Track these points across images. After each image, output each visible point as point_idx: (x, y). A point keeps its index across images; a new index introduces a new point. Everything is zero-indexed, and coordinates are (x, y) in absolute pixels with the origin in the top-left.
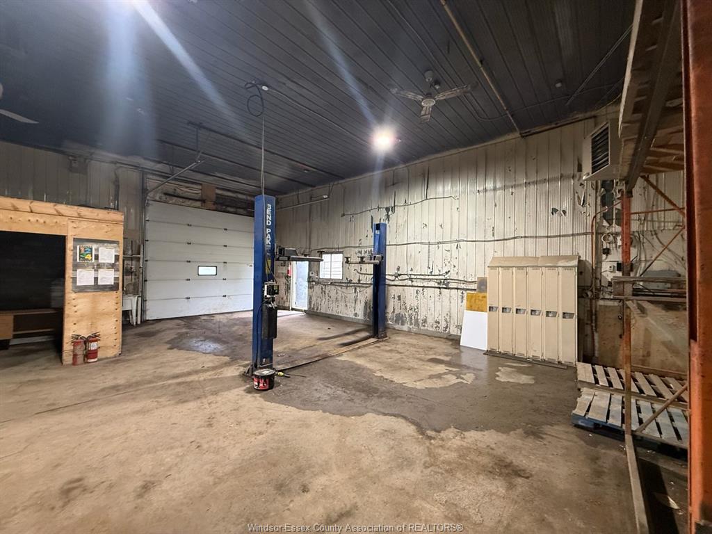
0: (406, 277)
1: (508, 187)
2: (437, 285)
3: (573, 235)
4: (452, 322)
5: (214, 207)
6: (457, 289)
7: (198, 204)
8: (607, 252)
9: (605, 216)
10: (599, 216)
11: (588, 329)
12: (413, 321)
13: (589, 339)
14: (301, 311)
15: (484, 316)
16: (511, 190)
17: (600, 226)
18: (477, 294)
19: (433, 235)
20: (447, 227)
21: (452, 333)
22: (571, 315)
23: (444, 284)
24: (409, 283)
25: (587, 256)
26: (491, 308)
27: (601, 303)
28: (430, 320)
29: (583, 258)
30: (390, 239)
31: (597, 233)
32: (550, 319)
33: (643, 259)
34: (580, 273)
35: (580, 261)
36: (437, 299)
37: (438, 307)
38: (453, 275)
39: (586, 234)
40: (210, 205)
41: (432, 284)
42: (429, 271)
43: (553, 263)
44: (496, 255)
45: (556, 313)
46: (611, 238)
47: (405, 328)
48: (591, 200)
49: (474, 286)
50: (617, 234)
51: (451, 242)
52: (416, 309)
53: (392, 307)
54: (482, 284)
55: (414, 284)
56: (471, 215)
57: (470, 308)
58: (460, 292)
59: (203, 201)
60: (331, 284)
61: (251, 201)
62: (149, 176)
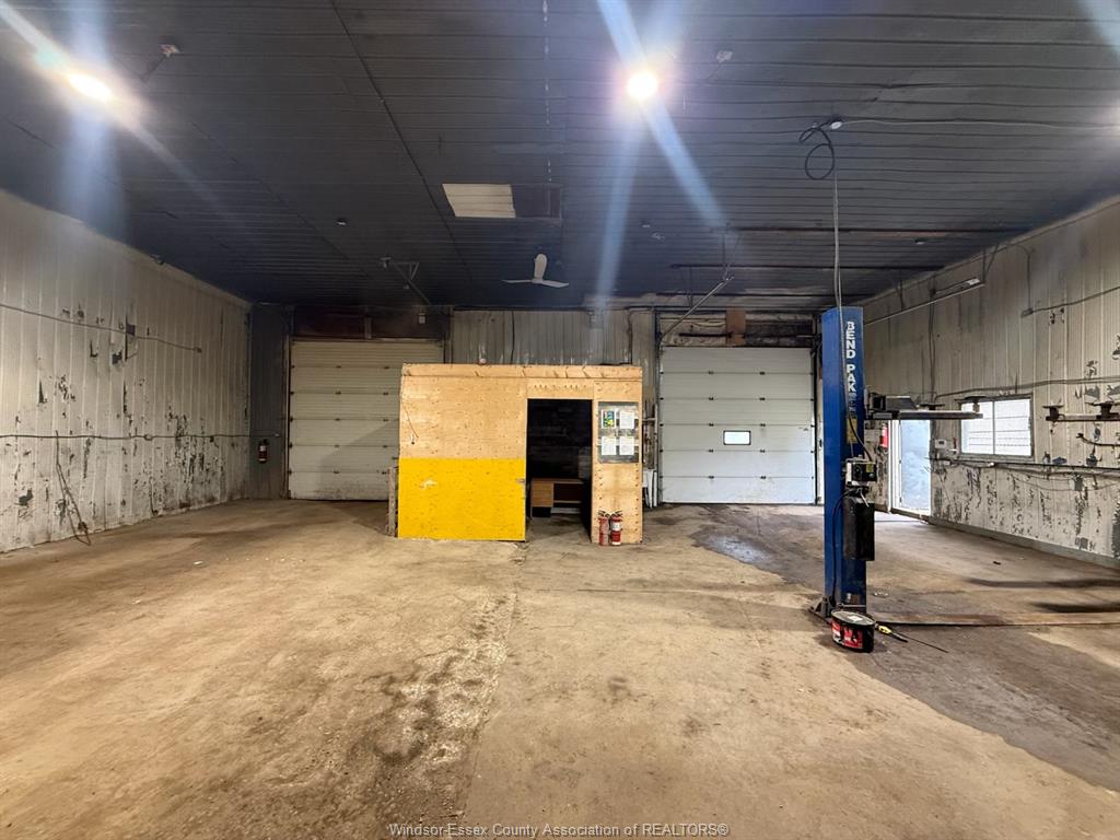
5: (743, 342)
7: (722, 341)
14: (917, 516)
40: (738, 339)
59: (728, 335)
60: (996, 465)
61: (804, 322)
62: (663, 315)
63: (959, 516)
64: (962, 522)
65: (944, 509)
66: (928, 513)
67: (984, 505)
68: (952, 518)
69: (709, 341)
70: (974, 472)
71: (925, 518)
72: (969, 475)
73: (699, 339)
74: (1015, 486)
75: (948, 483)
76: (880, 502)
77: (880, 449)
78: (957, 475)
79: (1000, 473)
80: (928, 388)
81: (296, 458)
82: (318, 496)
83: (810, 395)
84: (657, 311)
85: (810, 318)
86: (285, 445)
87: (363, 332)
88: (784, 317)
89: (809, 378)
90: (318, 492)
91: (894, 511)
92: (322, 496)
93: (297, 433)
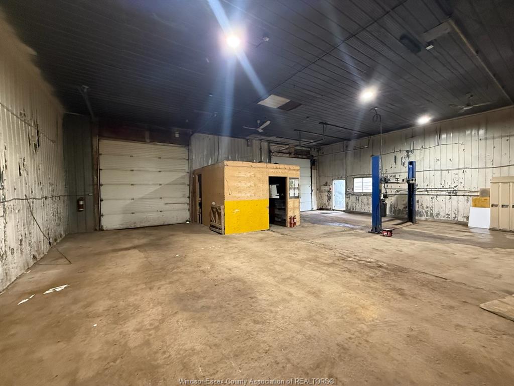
0: (424, 190)
1: (505, 136)
2: (447, 194)
4: (460, 214)
5: (294, 156)
6: (464, 195)
7: (288, 155)
12: (429, 215)
14: (340, 211)
15: (488, 211)
16: (507, 138)
18: (482, 198)
19: (444, 164)
20: (456, 160)
21: (459, 220)
23: (454, 193)
24: (426, 193)
26: (492, 205)
28: (442, 214)
30: (417, 169)
36: (448, 201)
37: (449, 206)
38: (460, 187)
40: (292, 155)
41: (444, 193)
42: (441, 186)
44: (494, 176)
47: (423, 218)
49: (479, 194)
51: (459, 169)
52: (432, 208)
53: (417, 208)
54: (485, 193)
55: (429, 193)
56: (475, 153)
57: (475, 206)
58: (466, 197)
59: (290, 153)
60: (364, 195)
61: (308, 151)
62: (271, 144)
63: (353, 209)
64: (354, 210)
65: (349, 208)
66: (344, 209)
67: (360, 206)
68: (351, 210)
69: (285, 155)
70: (358, 197)
71: (344, 211)
72: (356, 198)
73: (282, 154)
74: (368, 200)
75: (350, 200)
76: (329, 207)
77: (329, 192)
78: (353, 198)
79: (365, 197)
80: (344, 174)
81: (105, 207)
82: (122, 227)
83: (310, 175)
84: (269, 142)
85: (309, 149)
86: (97, 200)
87: (144, 138)
88: (304, 149)
89: (310, 169)
91: (333, 210)
92: (125, 227)
93: (105, 193)
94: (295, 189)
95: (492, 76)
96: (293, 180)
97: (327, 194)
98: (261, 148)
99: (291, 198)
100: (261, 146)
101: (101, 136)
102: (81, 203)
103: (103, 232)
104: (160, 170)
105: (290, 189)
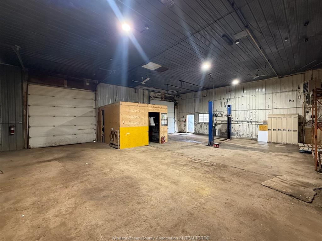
0: (235, 121)
1: (274, 93)
2: (247, 123)
3: (297, 108)
4: (253, 134)
5: (164, 100)
6: (255, 124)
7: (161, 99)
8: (308, 112)
9: (307, 102)
10: (305, 102)
11: (302, 135)
12: (238, 135)
13: (302, 137)
15: (267, 132)
16: (275, 94)
17: (305, 105)
18: (263, 126)
19: (246, 107)
20: (251, 105)
21: (253, 138)
22: (296, 131)
23: (250, 123)
24: (237, 123)
25: (301, 114)
26: (269, 129)
27: (306, 127)
28: (245, 134)
29: (300, 114)
30: (232, 109)
31: (304, 107)
32: (290, 132)
33: (319, 114)
34: (299, 119)
35: (299, 115)
36: (247, 127)
37: (248, 130)
38: (253, 120)
39: (301, 107)
40: (163, 99)
42: (244, 119)
43: (290, 116)
44: (270, 114)
45: (291, 130)
46: (309, 108)
47: (235, 137)
48: (302, 97)
49: (262, 123)
50: (311, 107)
51: (253, 110)
52: (240, 131)
53: (232, 131)
54: (265, 123)
55: (238, 123)
56: (260, 102)
57: (261, 130)
58: (256, 125)
59: (162, 98)
64: (199, 133)
65: (196, 131)
66: (193, 132)
67: (202, 130)
68: (197, 132)
69: (159, 99)
70: (201, 125)
71: (193, 133)
73: (157, 98)
74: (207, 127)
76: (185, 131)
77: (185, 122)
78: (198, 126)
79: (205, 125)
80: (194, 111)
81: (32, 132)
82: (45, 146)
83: (174, 112)
84: (149, 91)
85: (173, 96)
86: (26, 127)
87: (64, 84)
88: (170, 96)
89: (174, 108)
90: (45, 144)
91: (187, 133)
92: (48, 145)
93: (32, 122)
94: (164, 120)
95: (268, 61)
96: (164, 115)
97: (183, 123)
98: (144, 94)
99: (162, 125)
100: (144, 93)
101: (30, 81)
102: (13, 129)
103: (30, 149)
104: (75, 106)
105: (161, 120)
